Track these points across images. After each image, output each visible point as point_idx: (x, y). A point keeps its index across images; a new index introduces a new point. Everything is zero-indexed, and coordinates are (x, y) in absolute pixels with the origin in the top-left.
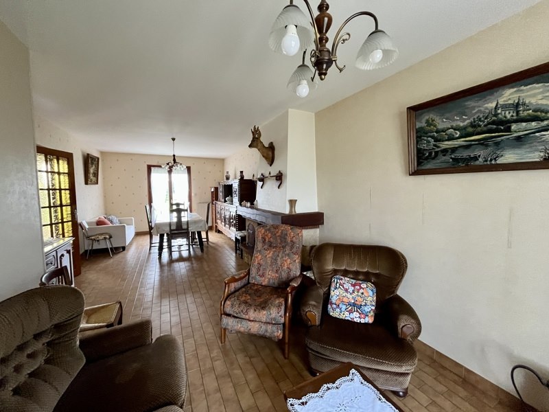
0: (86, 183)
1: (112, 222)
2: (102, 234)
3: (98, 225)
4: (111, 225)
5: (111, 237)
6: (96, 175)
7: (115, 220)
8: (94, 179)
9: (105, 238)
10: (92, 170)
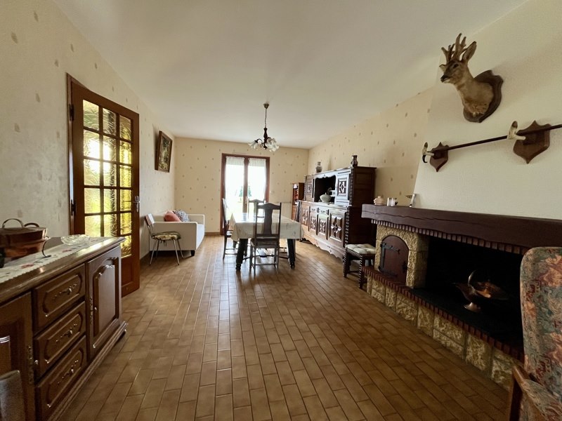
0: (156, 168)
1: (181, 218)
2: (169, 233)
3: (165, 221)
4: (180, 222)
5: (179, 238)
6: (168, 160)
7: (185, 216)
8: (165, 165)
9: (173, 238)
10: (164, 153)
